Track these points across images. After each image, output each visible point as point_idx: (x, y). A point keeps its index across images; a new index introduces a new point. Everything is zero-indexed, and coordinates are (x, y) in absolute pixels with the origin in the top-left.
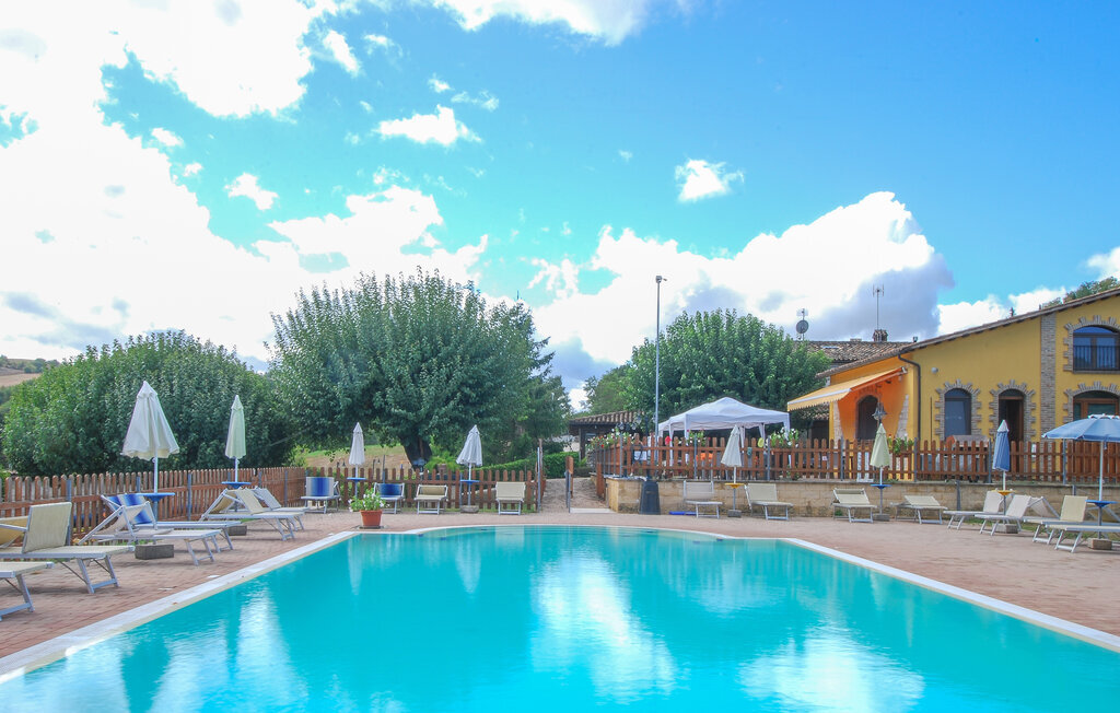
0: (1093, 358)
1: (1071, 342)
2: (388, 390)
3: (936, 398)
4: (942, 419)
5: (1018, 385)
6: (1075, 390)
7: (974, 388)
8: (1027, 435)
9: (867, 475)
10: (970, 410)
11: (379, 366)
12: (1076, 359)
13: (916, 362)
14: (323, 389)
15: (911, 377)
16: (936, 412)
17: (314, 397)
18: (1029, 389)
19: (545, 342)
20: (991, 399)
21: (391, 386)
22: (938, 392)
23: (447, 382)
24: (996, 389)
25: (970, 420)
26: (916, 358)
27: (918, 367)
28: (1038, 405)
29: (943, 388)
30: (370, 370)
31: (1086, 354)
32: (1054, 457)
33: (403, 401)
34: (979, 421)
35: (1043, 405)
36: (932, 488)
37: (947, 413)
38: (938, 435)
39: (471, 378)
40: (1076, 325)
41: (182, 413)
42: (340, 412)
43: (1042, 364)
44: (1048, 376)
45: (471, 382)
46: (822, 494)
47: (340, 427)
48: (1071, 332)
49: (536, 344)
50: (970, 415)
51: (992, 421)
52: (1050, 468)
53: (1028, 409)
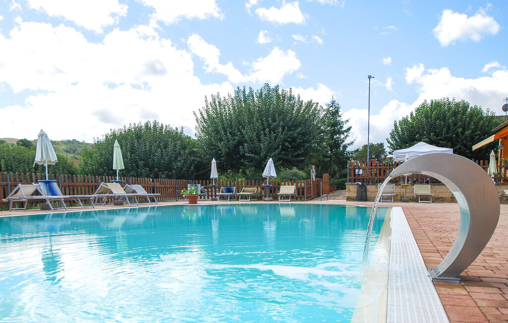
2: (246, 145)
11: (242, 134)
14: (215, 146)
17: (210, 149)
19: (347, 121)
21: (247, 143)
23: (275, 140)
30: (236, 136)
33: (254, 150)
39: (289, 137)
41: (150, 159)
42: (224, 156)
45: (289, 140)
47: (224, 164)
49: (342, 122)
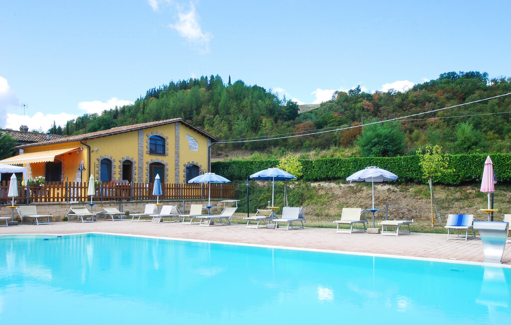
0: (156, 149)
1: (149, 142)
3: (97, 162)
4: (100, 172)
5: (130, 159)
6: (150, 162)
7: (113, 159)
8: (133, 180)
9: (76, 199)
10: (111, 168)
12: (151, 149)
13: (89, 145)
15: (85, 152)
16: (97, 169)
18: (134, 160)
20: (119, 164)
22: (98, 160)
24: (122, 160)
25: (111, 173)
26: (89, 143)
27: (89, 148)
28: (137, 167)
29: (100, 158)
31: (153, 148)
32: (143, 189)
34: (115, 174)
35: (139, 167)
36: (109, 204)
37: (102, 170)
38: (98, 180)
40: (151, 135)
43: (139, 150)
44: (141, 155)
46: (58, 210)
48: (149, 137)
50: (111, 171)
51: (120, 174)
52: (142, 194)
53: (134, 169)
